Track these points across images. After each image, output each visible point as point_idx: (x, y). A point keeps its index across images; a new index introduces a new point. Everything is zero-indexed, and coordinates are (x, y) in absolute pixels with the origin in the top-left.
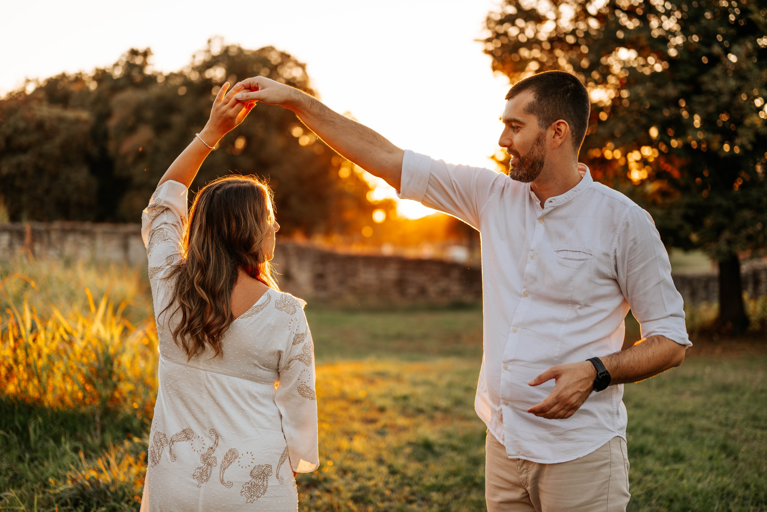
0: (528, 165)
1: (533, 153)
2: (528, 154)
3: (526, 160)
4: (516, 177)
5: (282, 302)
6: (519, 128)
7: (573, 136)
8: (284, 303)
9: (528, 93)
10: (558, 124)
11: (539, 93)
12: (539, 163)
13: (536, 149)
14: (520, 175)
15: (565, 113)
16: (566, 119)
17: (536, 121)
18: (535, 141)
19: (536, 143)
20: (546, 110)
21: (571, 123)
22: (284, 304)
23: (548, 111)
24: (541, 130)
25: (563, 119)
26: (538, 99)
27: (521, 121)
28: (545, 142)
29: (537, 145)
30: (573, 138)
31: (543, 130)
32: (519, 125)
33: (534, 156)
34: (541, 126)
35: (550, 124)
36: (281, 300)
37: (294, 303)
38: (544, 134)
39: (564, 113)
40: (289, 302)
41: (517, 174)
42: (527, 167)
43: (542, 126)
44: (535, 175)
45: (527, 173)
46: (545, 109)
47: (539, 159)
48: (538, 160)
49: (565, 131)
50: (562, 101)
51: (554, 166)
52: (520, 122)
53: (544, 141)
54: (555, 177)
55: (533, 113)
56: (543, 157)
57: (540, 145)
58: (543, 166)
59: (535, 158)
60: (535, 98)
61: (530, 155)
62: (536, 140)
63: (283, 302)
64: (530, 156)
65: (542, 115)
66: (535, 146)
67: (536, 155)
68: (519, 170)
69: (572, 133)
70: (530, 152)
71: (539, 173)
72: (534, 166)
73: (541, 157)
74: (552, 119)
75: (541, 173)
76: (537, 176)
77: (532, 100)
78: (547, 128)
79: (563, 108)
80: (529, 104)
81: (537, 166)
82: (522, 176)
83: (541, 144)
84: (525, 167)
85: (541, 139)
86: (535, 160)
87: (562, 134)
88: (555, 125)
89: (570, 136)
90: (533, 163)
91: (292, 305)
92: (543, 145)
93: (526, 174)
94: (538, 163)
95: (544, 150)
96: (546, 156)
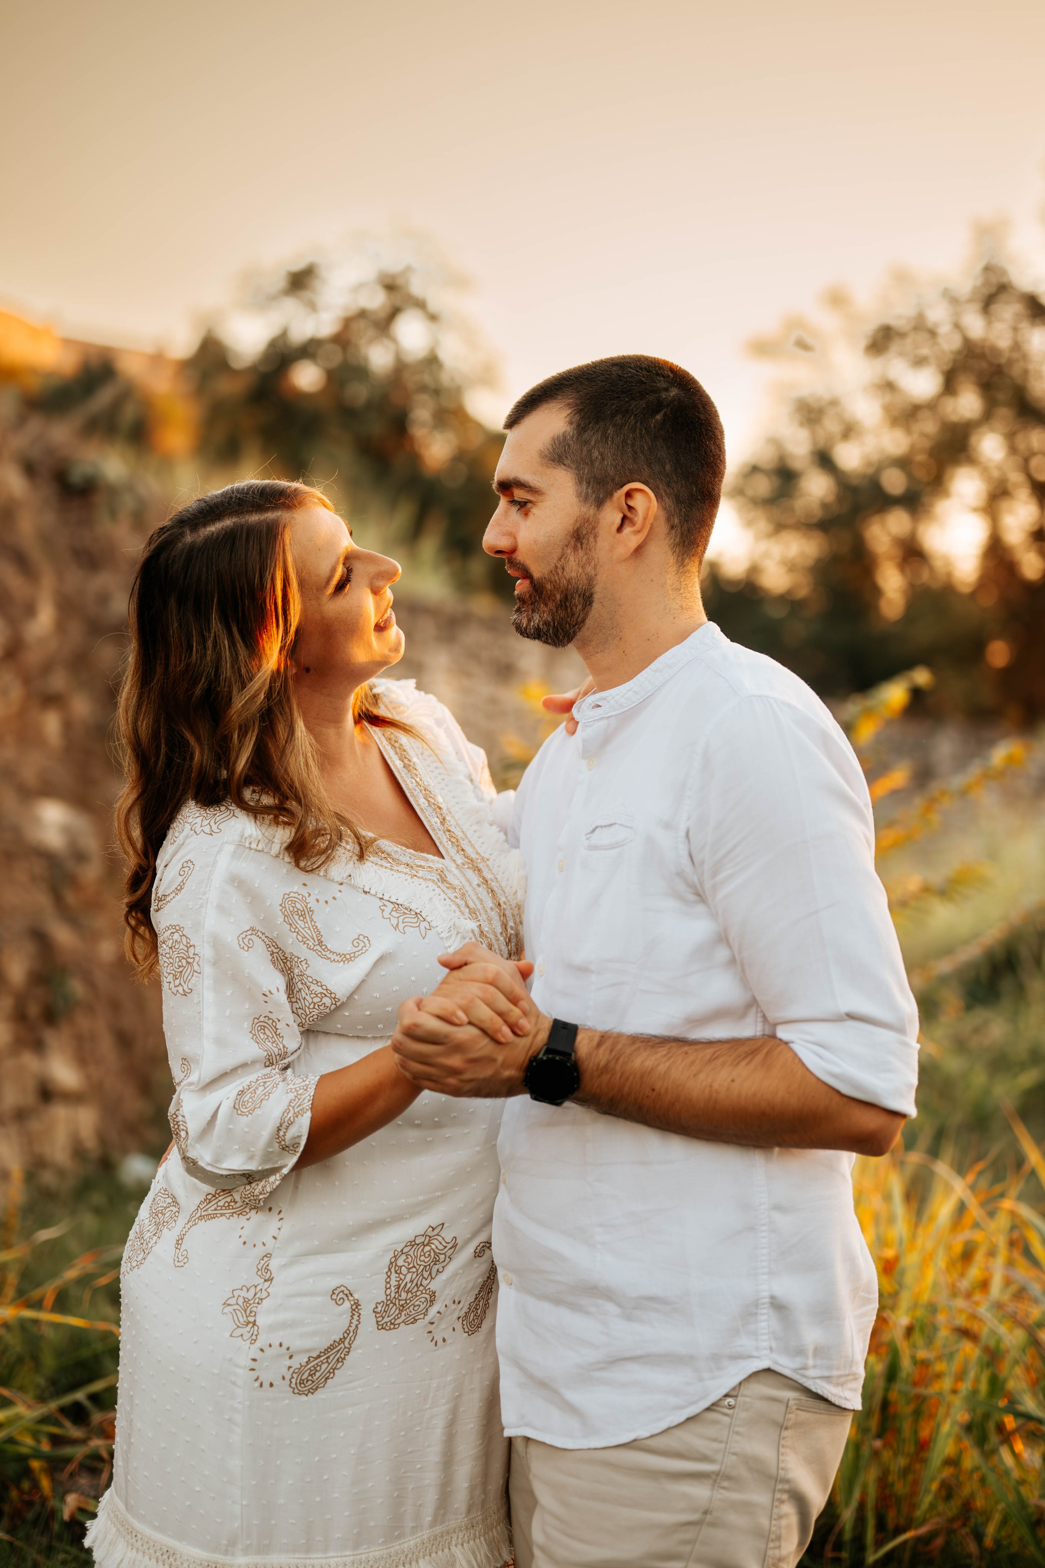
0: (553, 601)
1: (563, 568)
2: (551, 572)
3: (549, 586)
4: (526, 629)
6: (529, 505)
7: (672, 527)
9: (554, 410)
10: (629, 495)
11: (580, 411)
12: (582, 596)
13: (572, 558)
14: (536, 625)
15: (649, 465)
16: (652, 481)
17: (571, 485)
18: (569, 538)
19: (573, 544)
20: (597, 458)
21: (665, 491)
23: (603, 459)
24: (584, 509)
25: (643, 483)
26: (578, 425)
27: (532, 484)
28: (595, 541)
29: (575, 548)
30: (673, 532)
31: (589, 510)
32: (529, 497)
33: (568, 577)
34: (584, 498)
35: (610, 495)
38: (591, 519)
39: (645, 467)
41: (529, 620)
42: (551, 605)
43: (586, 499)
44: (574, 626)
45: (553, 620)
46: (596, 454)
47: (580, 586)
48: (577, 588)
49: (647, 514)
50: (640, 433)
51: (620, 605)
52: (530, 487)
53: (591, 539)
54: (621, 634)
55: (565, 465)
56: (591, 580)
57: (582, 548)
58: (591, 603)
59: (569, 582)
60: (571, 423)
61: (558, 574)
62: (572, 536)
64: (556, 578)
65: (586, 470)
66: (569, 551)
67: (574, 574)
68: (533, 611)
69: (668, 520)
70: (556, 567)
71: (583, 621)
72: (568, 604)
73: (585, 582)
74: (613, 480)
75: (588, 622)
76: (580, 629)
77: (562, 431)
78: (600, 503)
79: (642, 452)
80: (553, 439)
81: (577, 603)
82: (541, 626)
83: (584, 546)
84: (546, 605)
85: (584, 533)
86: (570, 587)
87: (639, 519)
88: (619, 498)
89: (662, 528)
90: (566, 597)
92: (590, 551)
93: (549, 622)
94: (579, 597)
95: (593, 563)
96: (599, 577)
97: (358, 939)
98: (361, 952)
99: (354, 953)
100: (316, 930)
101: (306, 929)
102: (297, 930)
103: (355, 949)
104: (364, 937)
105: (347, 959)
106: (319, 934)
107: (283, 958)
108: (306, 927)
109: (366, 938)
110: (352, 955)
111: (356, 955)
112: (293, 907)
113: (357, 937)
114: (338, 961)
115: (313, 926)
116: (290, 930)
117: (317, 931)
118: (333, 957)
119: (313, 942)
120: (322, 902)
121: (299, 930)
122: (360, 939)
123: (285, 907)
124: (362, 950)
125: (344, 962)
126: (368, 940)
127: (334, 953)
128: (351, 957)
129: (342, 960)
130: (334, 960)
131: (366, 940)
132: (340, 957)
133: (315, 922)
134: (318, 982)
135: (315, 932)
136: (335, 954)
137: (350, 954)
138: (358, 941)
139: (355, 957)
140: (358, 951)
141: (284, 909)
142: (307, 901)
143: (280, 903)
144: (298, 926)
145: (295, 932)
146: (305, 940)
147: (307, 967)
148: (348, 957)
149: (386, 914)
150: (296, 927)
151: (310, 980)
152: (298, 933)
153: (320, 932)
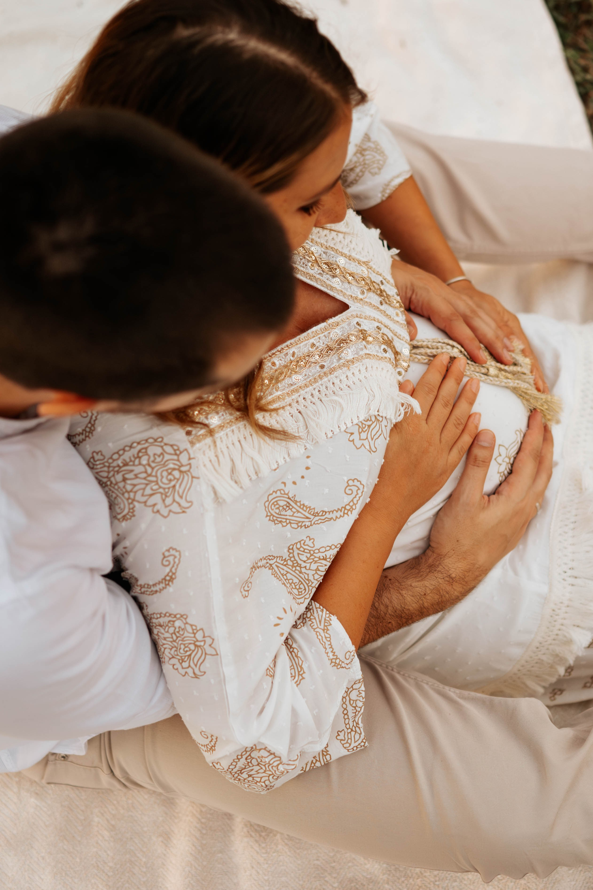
5: (109, 467)
8: (111, 474)
22: (107, 477)
36: (110, 461)
37: (140, 493)
40: (124, 480)
63: (111, 469)
91: (126, 495)
97: (348, 485)
98: (358, 496)
99: (352, 500)
100: (305, 509)
101: (295, 515)
102: (288, 521)
103: (351, 497)
104: (353, 481)
105: (349, 510)
106: (310, 509)
107: (282, 562)
108: (294, 513)
109: (356, 481)
110: (351, 504)
111: (355, 502)
112: (278, 508)
113: (347, 485)
114: (341, 516)
115: (300, 507)
116: (283, 526)
117: (307, 508)
118: (333, 515)
119: (308, 520)
120: (299, 481)
121: (290, 520)
122: (350, 484)
123: (272, 515)
124: (357, 494)
125: (347, 514)
126: (358, 481)
127: (333, 512)
128: (352, 507)
129: (344, 513)
130: (337, 517)
131: (356, 483)
132: (341, 511)
133: (300, 502)
134: (331, 547)
135: (305, 511)
136: (335, 512)
137: (348, 504)
138: (349, 488)
139: (355, 504)
140: (355, 497)
141: (272, 517)
142: (286, 492)
143: (266, 515)
144: (288, 517)
145: (287, 524)
146: (300, 524)
147: (313, 543)
148: (348, 507)
149: (358, 443)
150: (286, 519)
151: (323, 550)
152: (290, 523)
153: (310, 507)
